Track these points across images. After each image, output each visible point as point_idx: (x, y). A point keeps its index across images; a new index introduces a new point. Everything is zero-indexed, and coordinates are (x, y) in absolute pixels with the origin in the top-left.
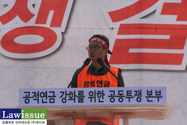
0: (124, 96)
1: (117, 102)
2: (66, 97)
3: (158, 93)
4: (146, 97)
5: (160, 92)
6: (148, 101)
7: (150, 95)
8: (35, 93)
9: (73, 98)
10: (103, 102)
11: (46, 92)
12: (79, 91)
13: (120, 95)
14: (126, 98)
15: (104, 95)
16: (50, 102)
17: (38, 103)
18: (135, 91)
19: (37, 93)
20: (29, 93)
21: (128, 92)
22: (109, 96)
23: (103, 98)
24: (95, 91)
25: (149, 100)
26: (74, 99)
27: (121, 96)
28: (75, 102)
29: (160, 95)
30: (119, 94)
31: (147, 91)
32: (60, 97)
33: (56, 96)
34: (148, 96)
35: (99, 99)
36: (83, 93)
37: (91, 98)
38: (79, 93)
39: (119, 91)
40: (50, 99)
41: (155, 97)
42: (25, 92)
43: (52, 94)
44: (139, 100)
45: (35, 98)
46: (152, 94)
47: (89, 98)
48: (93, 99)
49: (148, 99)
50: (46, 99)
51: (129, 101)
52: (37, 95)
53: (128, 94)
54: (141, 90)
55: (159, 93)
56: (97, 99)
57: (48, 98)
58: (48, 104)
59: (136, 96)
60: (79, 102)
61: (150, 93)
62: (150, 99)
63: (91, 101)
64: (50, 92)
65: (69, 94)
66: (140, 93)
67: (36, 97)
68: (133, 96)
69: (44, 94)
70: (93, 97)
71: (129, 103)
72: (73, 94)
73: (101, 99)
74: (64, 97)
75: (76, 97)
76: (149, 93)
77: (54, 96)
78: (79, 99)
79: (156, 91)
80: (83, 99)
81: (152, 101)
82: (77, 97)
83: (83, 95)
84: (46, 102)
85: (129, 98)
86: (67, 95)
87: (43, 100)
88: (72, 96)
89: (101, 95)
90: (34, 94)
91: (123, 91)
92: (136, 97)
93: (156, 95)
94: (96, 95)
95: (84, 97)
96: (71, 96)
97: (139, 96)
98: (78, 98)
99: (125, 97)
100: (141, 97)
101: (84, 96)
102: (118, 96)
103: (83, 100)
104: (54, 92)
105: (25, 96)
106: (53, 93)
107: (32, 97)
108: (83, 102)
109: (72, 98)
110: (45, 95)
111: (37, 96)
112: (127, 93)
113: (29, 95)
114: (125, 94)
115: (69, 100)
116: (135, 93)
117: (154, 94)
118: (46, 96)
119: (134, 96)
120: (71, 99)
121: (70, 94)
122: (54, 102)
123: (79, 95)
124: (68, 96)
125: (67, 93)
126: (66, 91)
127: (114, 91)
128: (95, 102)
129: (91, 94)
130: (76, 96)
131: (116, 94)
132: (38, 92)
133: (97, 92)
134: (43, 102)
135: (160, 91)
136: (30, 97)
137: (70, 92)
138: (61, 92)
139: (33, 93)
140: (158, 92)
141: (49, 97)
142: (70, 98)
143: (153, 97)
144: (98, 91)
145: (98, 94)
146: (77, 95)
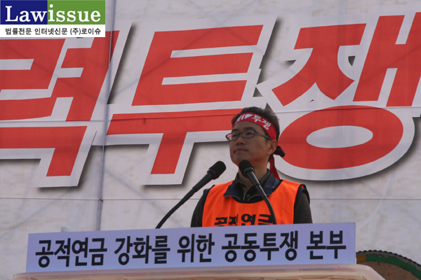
0: (258, 247)
1: (240, 261)
2: (128, 251)
3: (335, 239)
4: (308, 248)
5: (340, 235)
6: (312, 257)
7: (316, 242)
8: (62, 242)
9: (144, 253)
10: (209, 260)
11: (87, 239)
12: (157, 237)
13: (248, 245)
14: (262, 250)
15: (213, 244)
16: (94, 264)
17: (67, 265)
18: (282, 235)
19: (66, 244)
20: (49, 242)
21: (268, 237)
22: (224, 248)
23: (210, 253)
24: (193, 236)
25: (314, 255)
26: (146, 256)
27: (250, 247)
28: (147, 262)
29: (341, 242)
30: (246, 242)
31: (312, 233)
32: (116, 252)
33: (106, 250)
34: (313, 245)
35: (201, 255)
36: (166, 241)
37: (183, 252)
38: (157, 242)
39: (247, 235)
40: (94, 256)
41: (329, 248)
42: (41, 242)
43: (98, 245)
44: (291, 254)
45: (61, 254)
46: (321, 241)
47: (179, 251)
48: (188, 255)
49: (312, 253)
50: (86, 256)
51: (269, 258)
52: (66, 248)
53: (268, 242)
54: (296, 232)
55: (338, 239)
56: (197, 254)
57: (90, 255)
58: (89, 267)
59: (286, 245)
60: (156, 262)
61: (318, 239)
62: (317, 252)
63: (183, 260)
64: (94, 240)
65: (135, 243)
66: (295, 240)
67: (64, 252)
68: (277, 246)
69: (81, 244)
70: (188, 251)
71: (269, 263)
72: (144, 243)
73: (206, 255)
74: (124, 250)
75: (150, 251)
76: (315, 239)
77: (103, 249)
78: (156, 254)
79: (332, 232)
80: (165, 254)
81: (321, 258)
82: (153, 250)
83: (166, 246)
84: (85, 264)
85: (269, 251)
86: (131, 245)
87: (77, 258)
88: (143, 248)
89: (205, 245)
90: (59, 245)
91: (255, 235)
92: (286, 248)
93: (332, 242)
94: (196, 244)
95: (169, 250)
96: (139, 248)
97: (292, 246)
98: (154, 252)
99: (259, 250)
100: (296, 247)
101: (168, 247)
102: (243, 248)
103: (165, 257)
104: (102, 240)
105: (41, 251)
106: (100, 243)
107: (56, 253)
108: (165, 262)
109: (142, 254)
110: (84, 247)
111: (66, 250)
112: (266, 240)
113: (49, 249)
114: (260, 242)
115: (134, 257)
116: (284, 237)
117: (326, 242)
118: (85, 250)
119: (281, 246)
120: (138, 256)
121: (137, 244)
122: (101, 263)
123: (157, 245)
124: (132, 249)
125: (132, 242)
126: (129, 238)
127: (235, 236)
128: (192, 261)
129: (184, 242)
130: (150, 247)
131: (241, 242)
132: (69, 240)
133: (196, 238)
134: (78, 264)
135: (341, 232)
136: (52, 253)
137: (137, 239)
138: (118, 240)
139: (57, 242)
140: (336, 236)
141: (91, 251)
142: (136, 254)
143: (323, 247)
144: (200, 237)
145: (199, 242)
146: (154, 247)
